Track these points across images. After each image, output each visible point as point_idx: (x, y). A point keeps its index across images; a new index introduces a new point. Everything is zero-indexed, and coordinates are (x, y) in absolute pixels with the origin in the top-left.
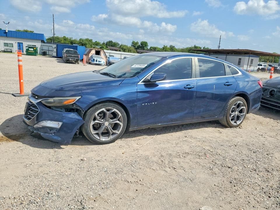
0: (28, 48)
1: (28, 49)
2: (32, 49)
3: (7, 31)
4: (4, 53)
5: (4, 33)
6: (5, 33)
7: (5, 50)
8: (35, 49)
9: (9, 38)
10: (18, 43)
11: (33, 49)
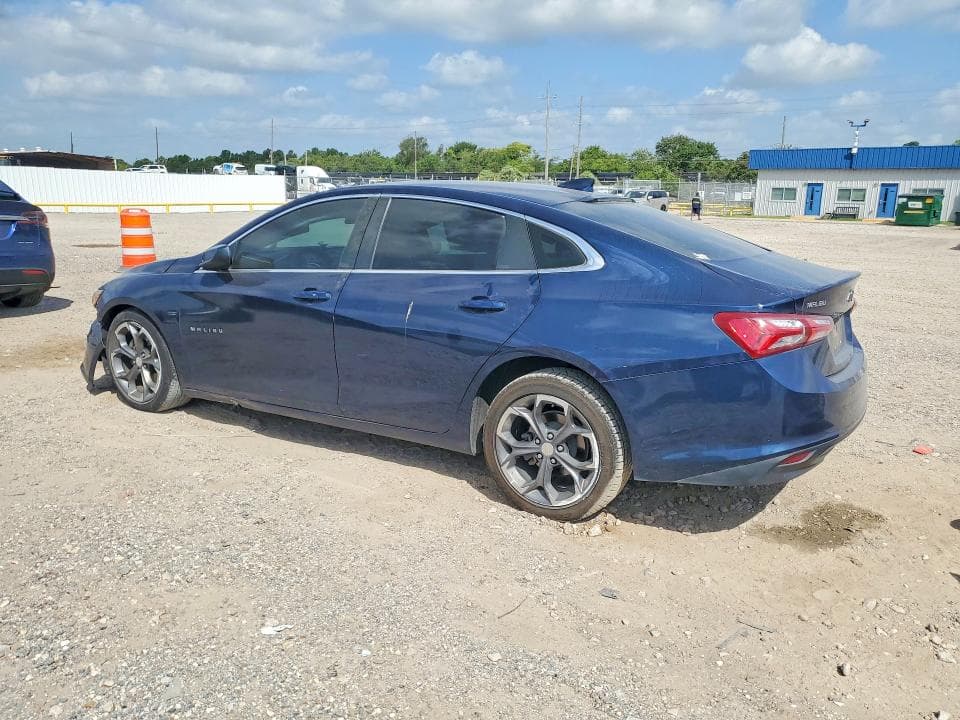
0: (905, 200)
1: (907, 203)
2: (919, 205)
3: (855, 151)
4: (833, 221)
5: (846, 158)
6: (849, 156)
7: (839, 212)
8: (929, 201)
9: (856, 174)
10: (883, 185)
11: (920, 203)
